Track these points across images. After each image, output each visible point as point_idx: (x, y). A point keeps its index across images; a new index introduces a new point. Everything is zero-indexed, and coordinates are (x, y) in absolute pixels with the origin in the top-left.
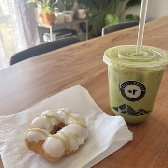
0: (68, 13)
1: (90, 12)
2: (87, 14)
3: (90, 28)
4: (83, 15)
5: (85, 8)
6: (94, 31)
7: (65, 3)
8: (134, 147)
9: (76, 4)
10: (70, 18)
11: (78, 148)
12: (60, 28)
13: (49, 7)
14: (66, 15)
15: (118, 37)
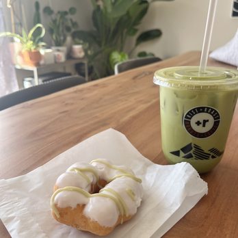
0: (58, 50)
1: (89, 48)
2: (85, 51)
3: (91, 70)
4: (80, 52)
5: (82, 44)
6: (96, 74)
7: (54, 37)
8: (213, 204)
9: (69, 39)
10: (62, 56)
11: (135, 212)
12: (48, 71)
13: (32, 42)
14: (57, 53)
15: (139, 75)
